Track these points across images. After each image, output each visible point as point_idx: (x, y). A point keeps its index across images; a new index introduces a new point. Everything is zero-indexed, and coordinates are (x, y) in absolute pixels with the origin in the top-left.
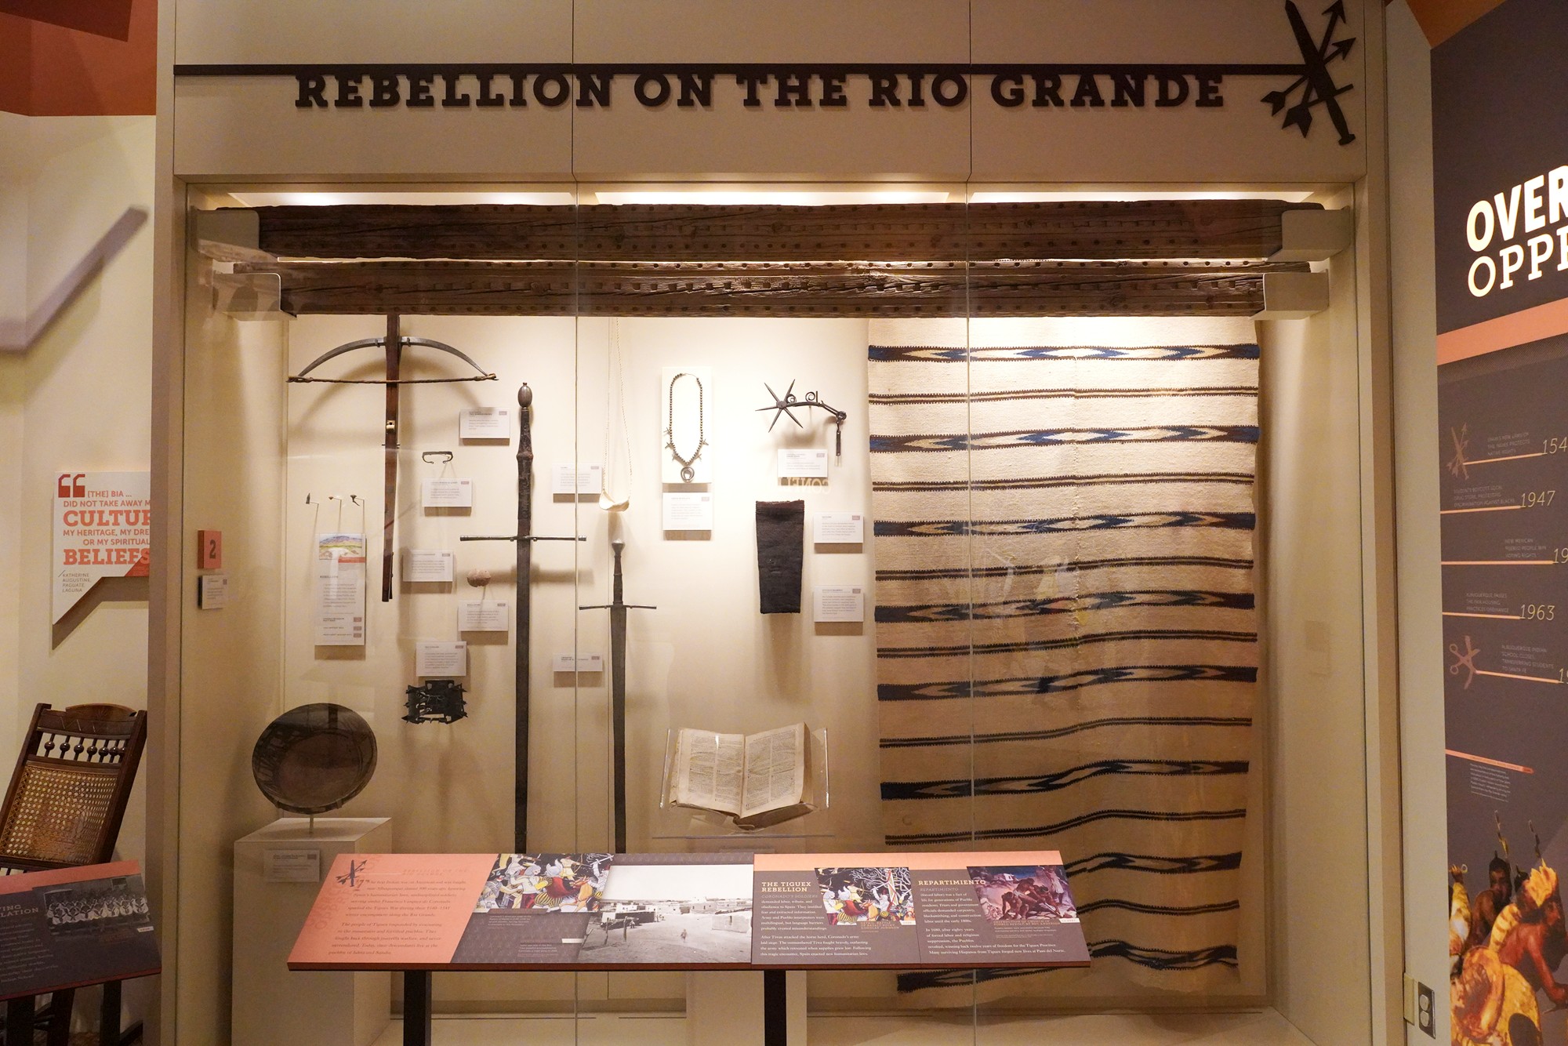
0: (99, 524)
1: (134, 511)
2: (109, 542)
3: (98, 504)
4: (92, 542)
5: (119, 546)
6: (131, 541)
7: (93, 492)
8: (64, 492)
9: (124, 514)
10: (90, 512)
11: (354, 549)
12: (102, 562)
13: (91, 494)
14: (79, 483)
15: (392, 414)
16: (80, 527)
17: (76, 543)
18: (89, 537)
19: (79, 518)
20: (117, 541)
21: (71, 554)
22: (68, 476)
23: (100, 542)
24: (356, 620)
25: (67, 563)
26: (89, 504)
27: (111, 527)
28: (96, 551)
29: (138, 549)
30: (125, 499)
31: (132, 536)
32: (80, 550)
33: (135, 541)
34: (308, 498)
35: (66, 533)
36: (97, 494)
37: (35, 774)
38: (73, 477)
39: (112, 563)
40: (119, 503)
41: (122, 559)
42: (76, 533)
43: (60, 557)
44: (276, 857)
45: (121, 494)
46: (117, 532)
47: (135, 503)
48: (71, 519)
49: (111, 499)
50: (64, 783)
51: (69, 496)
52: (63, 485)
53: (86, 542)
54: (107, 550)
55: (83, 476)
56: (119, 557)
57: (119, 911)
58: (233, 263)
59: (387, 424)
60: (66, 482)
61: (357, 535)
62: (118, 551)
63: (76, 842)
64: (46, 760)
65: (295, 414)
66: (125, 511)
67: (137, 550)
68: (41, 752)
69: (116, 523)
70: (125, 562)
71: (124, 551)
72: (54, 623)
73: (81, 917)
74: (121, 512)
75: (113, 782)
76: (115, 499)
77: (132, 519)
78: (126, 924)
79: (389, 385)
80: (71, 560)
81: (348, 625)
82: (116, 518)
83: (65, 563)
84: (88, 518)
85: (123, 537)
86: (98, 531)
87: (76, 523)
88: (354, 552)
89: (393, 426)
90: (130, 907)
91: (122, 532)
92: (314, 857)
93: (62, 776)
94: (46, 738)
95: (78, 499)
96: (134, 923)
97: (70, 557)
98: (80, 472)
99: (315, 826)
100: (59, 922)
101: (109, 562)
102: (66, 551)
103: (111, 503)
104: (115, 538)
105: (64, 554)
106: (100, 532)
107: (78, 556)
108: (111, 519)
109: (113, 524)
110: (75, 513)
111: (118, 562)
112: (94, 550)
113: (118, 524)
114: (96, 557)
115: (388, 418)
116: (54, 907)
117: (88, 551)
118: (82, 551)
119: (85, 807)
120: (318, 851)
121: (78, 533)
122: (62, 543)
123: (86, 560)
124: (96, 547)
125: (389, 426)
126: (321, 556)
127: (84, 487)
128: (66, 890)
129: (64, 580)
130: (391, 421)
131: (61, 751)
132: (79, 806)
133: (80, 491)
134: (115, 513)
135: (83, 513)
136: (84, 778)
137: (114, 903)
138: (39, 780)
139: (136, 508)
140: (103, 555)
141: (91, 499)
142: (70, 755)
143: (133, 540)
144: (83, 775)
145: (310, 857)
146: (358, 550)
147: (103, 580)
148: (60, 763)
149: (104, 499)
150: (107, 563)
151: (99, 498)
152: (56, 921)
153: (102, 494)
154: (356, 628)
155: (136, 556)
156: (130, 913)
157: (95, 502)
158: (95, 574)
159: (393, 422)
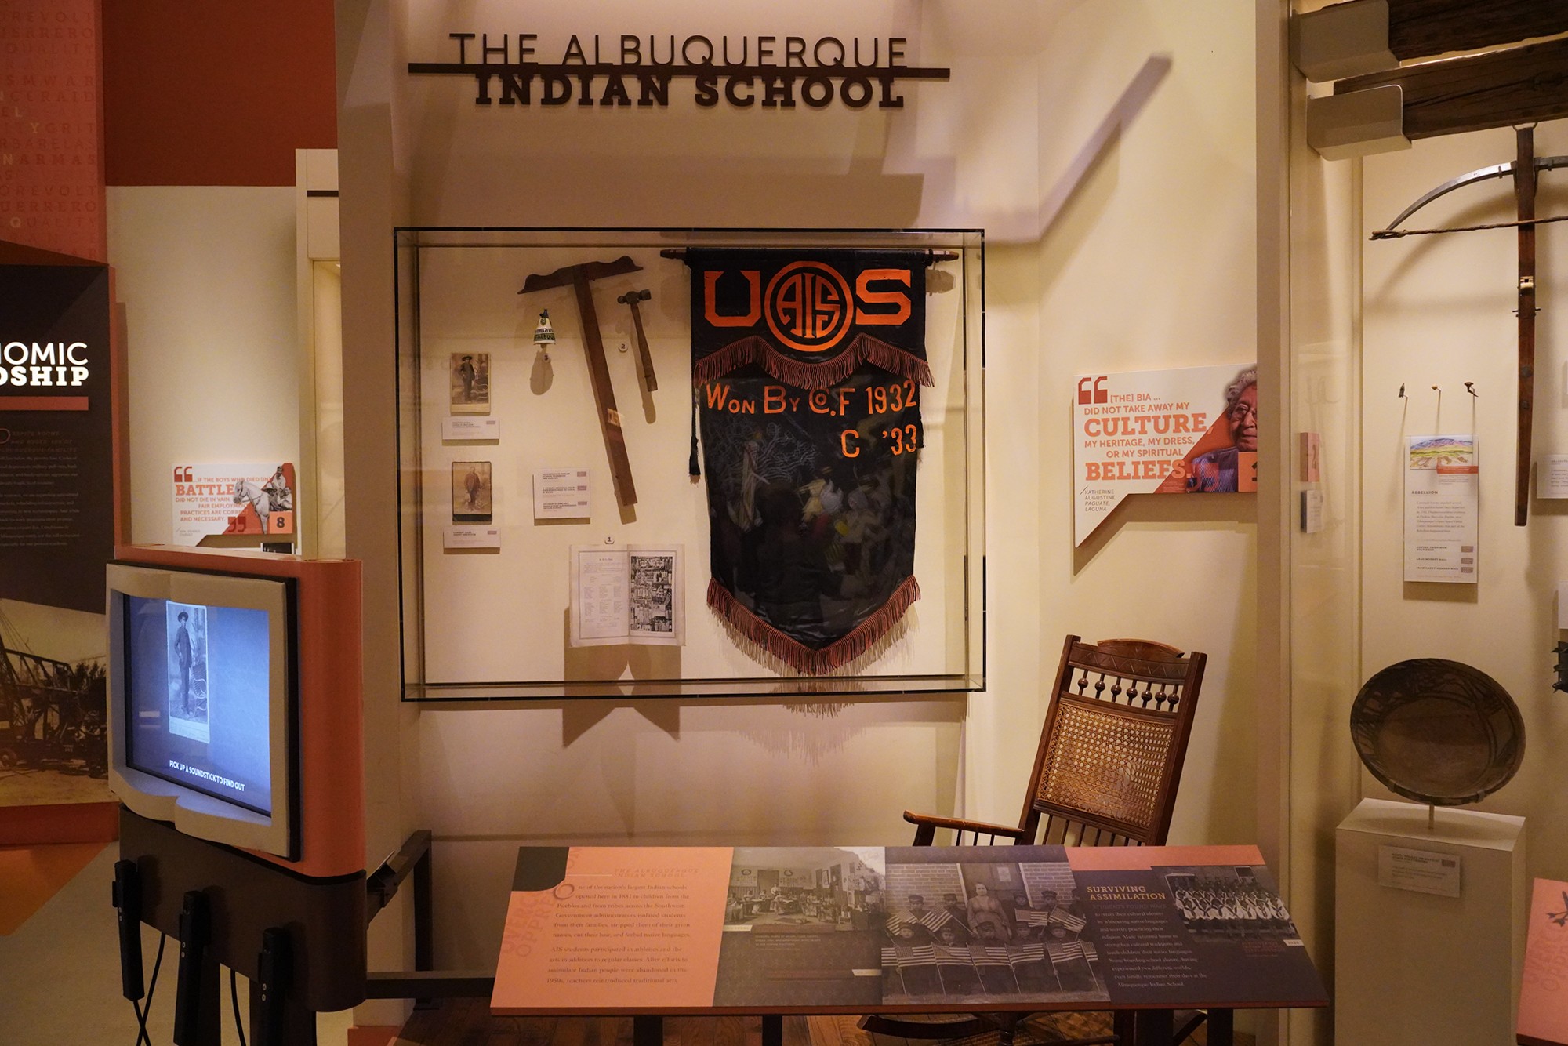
0: (1123, 434)
1: (1164, 417)
2: (1136, 454)
3: (1122, 410)
4: (1116, 454)
5: (1147, 458)
6: (1160, 452)
7: (1116, 396)
8: (1084, 398)
9: (1153, 421)
10: (1113, 419)
11: (1461, 455)
12: (1128, 477)
13: (1114, 398)
14: (1101, 386)
15: (1527, 266)
16: (1103, 437)
17: (1099, 455)
18: (1113, 449)
19: (1101, 427)
20: (1145, 452)
21: (1093, 468)
22: (1089, 379)
23: (1125, 454)
24: (1464, 549)
25: (1089, 478)
26: (1112, 410)
27: (1137, 436)
28: (1121, 465)
29: (1170, 461)
30: (1153, 403)
31: (1162, 445)
32: (1103, 464)
33: (1165, 452)
34: (1402, 390)
35: (1087, 444)
36: (1120, 399)
37: (1071, 714)
38: (1094, 380)
39: (1139, 478)
40: (1146, 408)
41: (1150, 473)
42: (1098, 444)
43: (1081, 472)
44: (1396, 856)
45: (1148, 397)
46: (1145, 441)
47: (1165, 407)
48: (1093, 428)
49: (1136, 403)
50: (1104, 727)
51: (1090, 403)
52: (1083, 390)
53: (1110, 454)
54: (1133, 463)
55: (1105, 378)
56: (1147, 470)
57: (1255, 912)
58: (1333, 82)
59: (1520, 282)
60: (1088, 387)
61: (1467, 437)
62: (1146, 464)
63: (1123, 797)
64: (1079, 699)
65: (1373, 283)
66: (1153, 417)
67: (1168, 462)
68: (1074, 689)
69: (1143, 431)
70: (1154, 476)
71: (1153, 463)
72: (1077, 544)
73: (1213, 914)
74: (1148, 419)
75: (1167, 733)
76: (1142, 403)
77: (1162, 426)
78: (1268, 931)
79: (1522, 228)
80: (1094, 475)
81: (1453, 555)
82: (1143, 426)
83: (1087, 479)
84: (1111, 427)
85: (1152, 447)
86: (1123, 441)
87: (1098, 433)
88: (1461, 459)
89: (1530, 284)
90: (1267, 909)
91: (1151, 442)
92: (1452, 864)
93: (1100, 719)
94: (1078, 674)
95: (1100, 406)
96: (1278, 931)
97: (1093, 471)
98: (1102, 375)
99: (1436, 818)
100: (1193, 917)
101: (1136, 476)
102: (1087, 464)
103: (1137, 408)
104: (1142, 448)
105: (1087, 468)
106: (1125, 442)
107: (1101, 470)
108: (1138, 427)
109: (1140, 433)
110: (1098, 422)
111: (1146, 476)
112: (1118, 463)
113: (1146, 433)
114: (1121, 471)
115: (1522, 273)
116: (1182, 895)
117: (1112, 464)
118: (1105, 465)
119: (1130, 758)
120: (1458, 857)
121: (1101, 444)
122: (1084, 456)
123: (1110, 475)
124: (1121, 459)
125: (1523, 285)
126: (1414, 464)
127: (1106, 391)
128: (1188, 875)
129: (1086, 498)
130: (1526, 278)
131: (1096, 691)
132: (1123, 756)
133: (1102, 396)
134: (1142, 420)
135: (1105, 421)
136: (1127, 724)
137: (1247, 900)
138: (1075, 721)
139: (1166, 412)
140: (1129, 469)
141: (1115, 405)
142: (1106, 696)
143: (1162, 450)
144: (1126, 720)
145: (1445, 863)
146: (1465, 456)
147: (1130, 497)
148: (1096, 703)
149: (1128, 404)
150: (1133, 478)
151: (1123, 404)
152: (1188, 915)
153: (1126, 398)
154: (1464, 561)
155: (1167, 470)
156: (1269, 917)
157: (1118, 407)
158: (1121, 490)
159: (1530, 278)
